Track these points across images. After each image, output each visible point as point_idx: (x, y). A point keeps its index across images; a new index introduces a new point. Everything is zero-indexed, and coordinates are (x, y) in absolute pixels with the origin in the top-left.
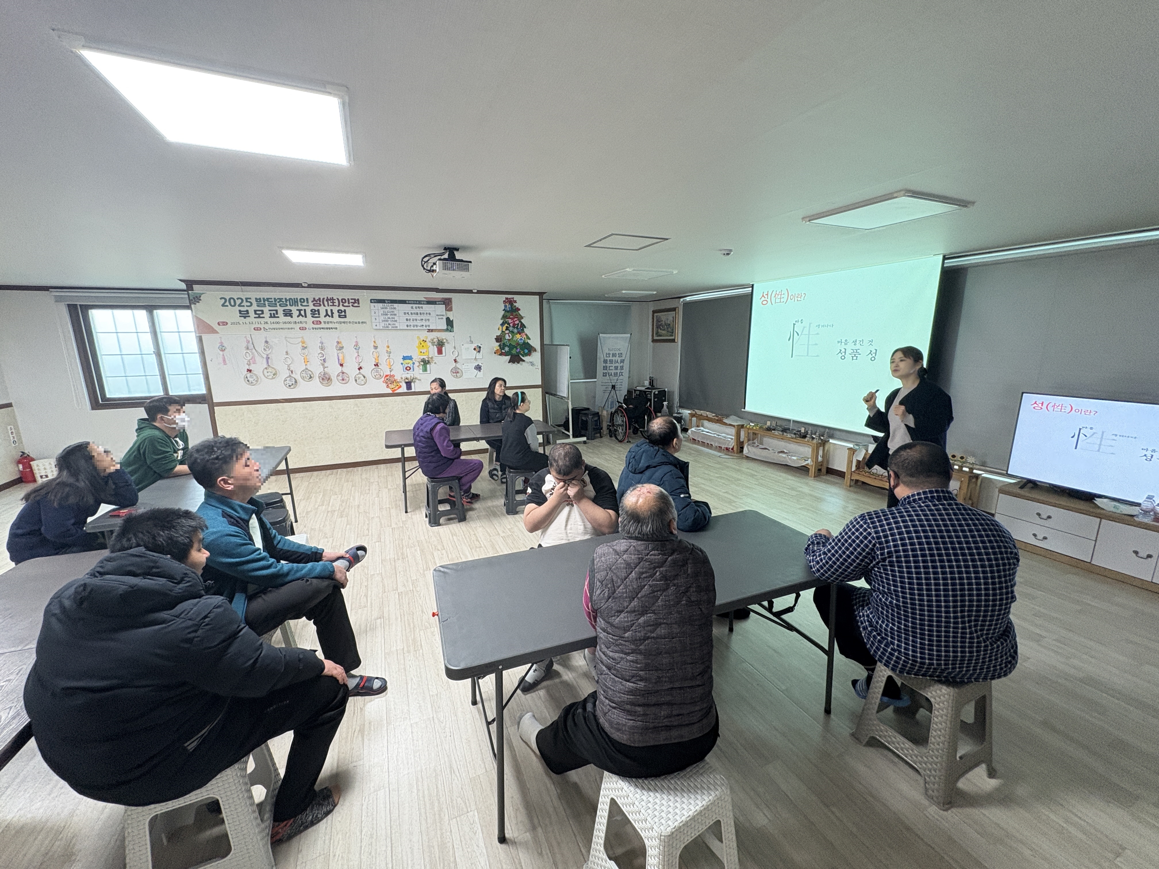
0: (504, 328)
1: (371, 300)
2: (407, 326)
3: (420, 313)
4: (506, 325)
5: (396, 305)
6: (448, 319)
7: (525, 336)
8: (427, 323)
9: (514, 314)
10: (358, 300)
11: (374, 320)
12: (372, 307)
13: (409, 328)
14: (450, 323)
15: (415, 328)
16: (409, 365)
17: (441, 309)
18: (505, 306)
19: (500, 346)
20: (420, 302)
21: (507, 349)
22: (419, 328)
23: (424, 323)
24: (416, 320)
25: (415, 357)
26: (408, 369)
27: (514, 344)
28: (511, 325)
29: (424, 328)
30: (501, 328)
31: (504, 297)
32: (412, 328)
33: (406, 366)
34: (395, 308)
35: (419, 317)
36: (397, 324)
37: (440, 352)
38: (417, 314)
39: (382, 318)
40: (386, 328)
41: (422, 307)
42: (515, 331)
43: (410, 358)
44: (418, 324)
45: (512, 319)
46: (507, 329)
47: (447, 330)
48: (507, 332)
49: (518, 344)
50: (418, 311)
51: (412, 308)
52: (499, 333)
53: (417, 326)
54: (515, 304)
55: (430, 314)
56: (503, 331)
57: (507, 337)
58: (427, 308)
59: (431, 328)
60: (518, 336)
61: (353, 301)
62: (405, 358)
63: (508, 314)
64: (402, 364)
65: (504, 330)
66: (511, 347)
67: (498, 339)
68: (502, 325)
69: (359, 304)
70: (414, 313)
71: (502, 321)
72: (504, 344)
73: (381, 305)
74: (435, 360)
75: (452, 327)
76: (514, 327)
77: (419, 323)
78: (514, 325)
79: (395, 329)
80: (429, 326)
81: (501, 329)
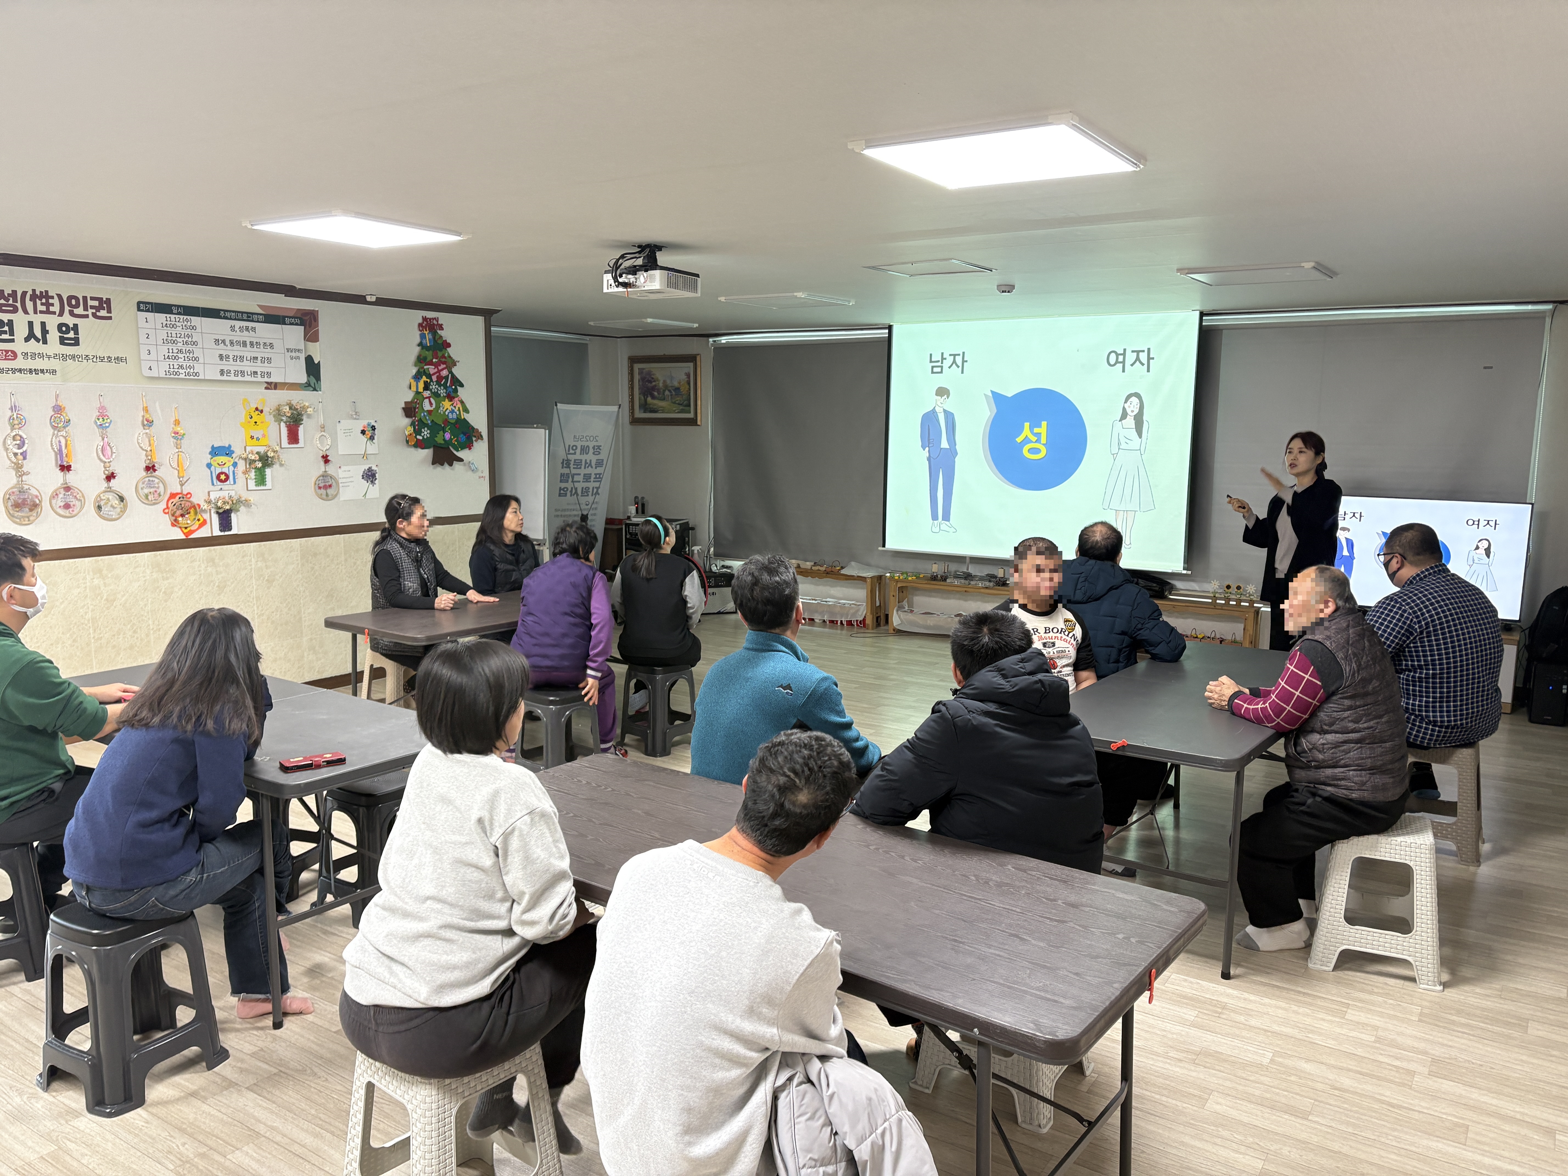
0: (421, 385)
1: (139, 303)
2: (222, 372)
3: (252, 344)
4: (424, 378)
5: (196, 320)
6: (309, 360)
7: (459, 405)
8: (266, 368)
9: (440, 354)
10: (108, 301)
11: (144, 355)
12: (142, 323)
13: (225, 378)
14: (313, 369)
15: (240, 378)
16: (225, 470)
17: (294, 334)
18: (423, 336)
19: (413, 424)
20: (249, 317)
21: (426, 433)
22: (247, 378)
23: (259, 367)
24: (242, 358)
25: (238, 451)
26: (222, 478)
27: (440, 422)
28: (434, 378)
29: (259, 379)
30: (414, 384)
31: (418, 316)
32: (232, 378)
33: (219, 470)
34: (193, 328)
35: (248, 353)
36: (198, 368)
37: (293, 438)
38: (244, 344)
39: (163, 350)
40: (172, 376)
41: (254, 329)
42: (442, 392)
43: (227, 451)
44: (246, 369)
45: (436, 365)
46: (426, 387)
47: (308, 386)
48: (427, 394)
49: (446, 421)
50: (247, 337)
51: (233, 328)
52: (409, 396)
53: (243, 373)
54: (439, 332)
55: (271, 346)
56: (417, 393)
57: (427, 406)
58: (266, 331)
59: (273, 379)
60: (447, 404)
61: (96, 303)
62: (216, 451)
63: (429, 354)
64: (209, 466)
65: (421, 389)
66: (435, 428)
67: (409, 410)
68: (417, 377)
69: (109, 311)
70: (238, 342)
71: (414, 371)
72: (420, 421)
73: (161, 317)
74: (284, 457)
75: (318, 378)
76: (438, 382)
77: (248, 367)
78: (440, 378)
79: (194, 378)
80: (269, 374)
81: (414, 388)
